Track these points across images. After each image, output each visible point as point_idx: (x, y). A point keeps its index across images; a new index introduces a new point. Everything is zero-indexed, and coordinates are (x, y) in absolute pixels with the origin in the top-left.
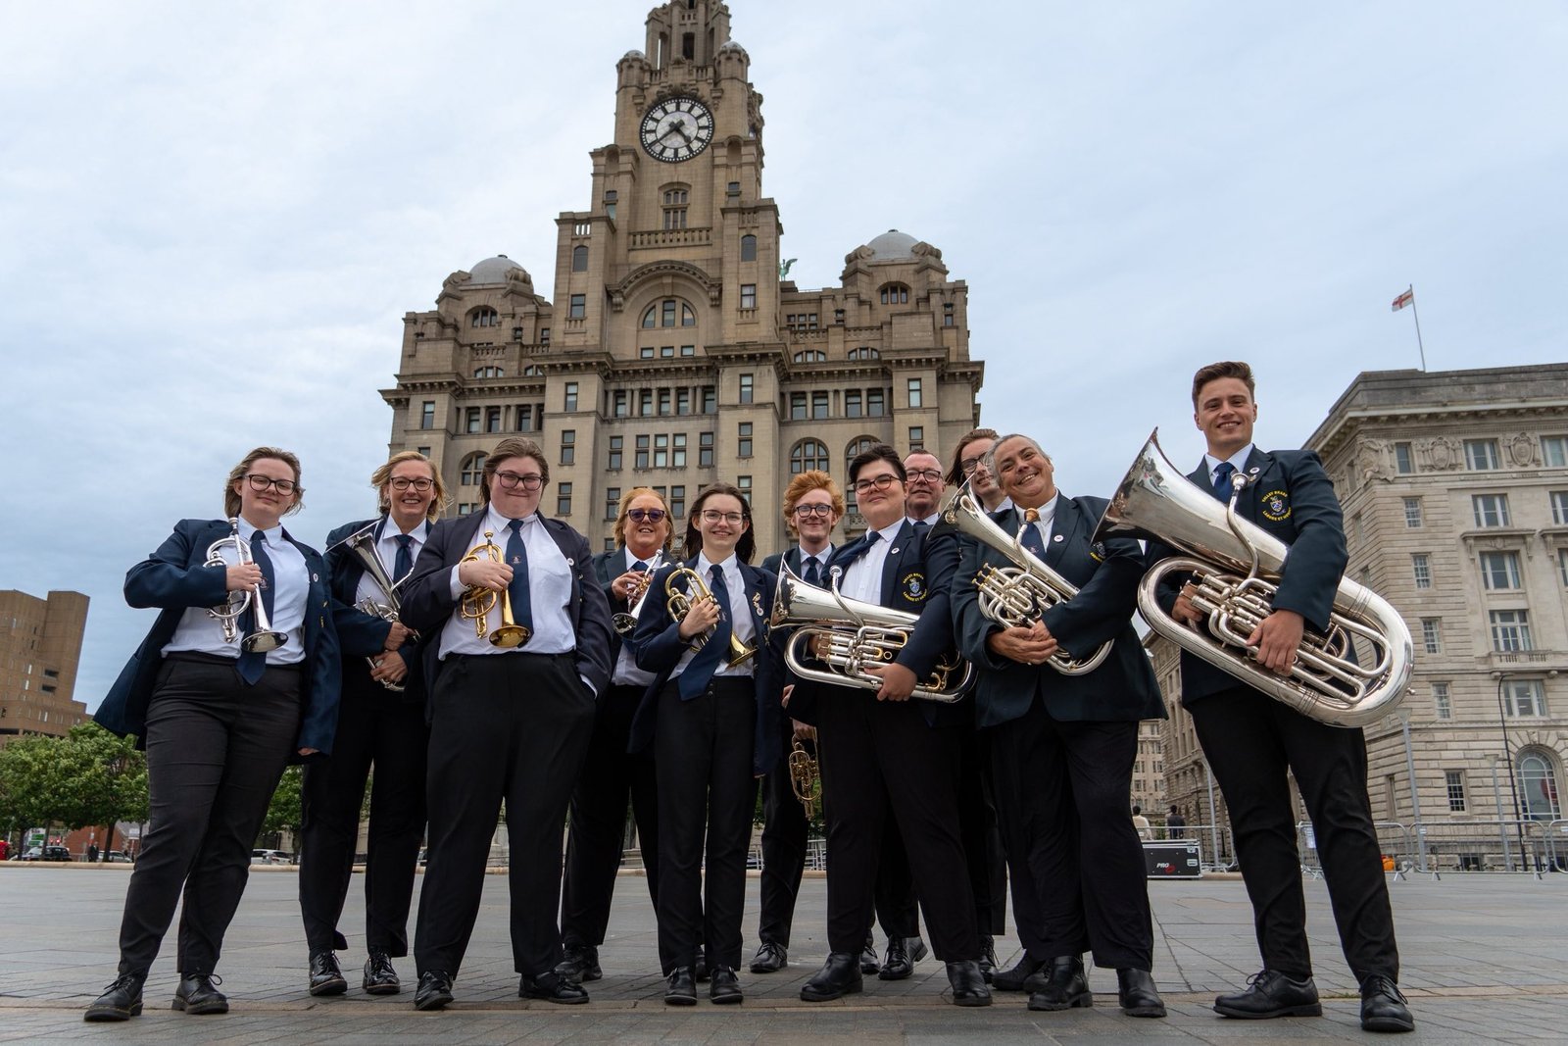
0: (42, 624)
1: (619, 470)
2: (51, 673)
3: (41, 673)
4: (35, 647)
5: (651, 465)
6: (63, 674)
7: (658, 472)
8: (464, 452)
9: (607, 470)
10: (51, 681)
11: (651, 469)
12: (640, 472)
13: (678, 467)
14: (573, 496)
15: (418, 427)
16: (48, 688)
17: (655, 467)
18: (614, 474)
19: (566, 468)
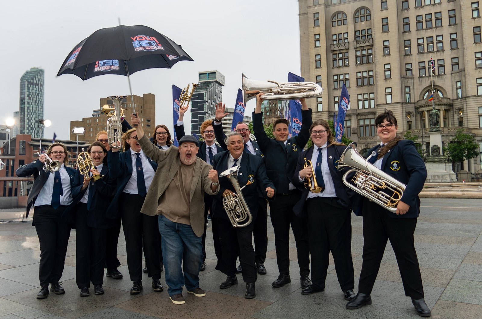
0: (143, 105)
1: (408, 9)
2: (148, 121)
3: (146, 121)
4: (142, 113)
5: (423, 4)
6: (152, 120)
7: (427, 7)
8: (333, 13)
9: (402, 10)
10: (149, 123)
11: (424, 6)
12: (418, 8)
13: (437, 3)
14: (389, 23)
15: (312, 5)
16: (148, 126)
17: (425, 5)
18: (406, 11)
19: (384, 11)
